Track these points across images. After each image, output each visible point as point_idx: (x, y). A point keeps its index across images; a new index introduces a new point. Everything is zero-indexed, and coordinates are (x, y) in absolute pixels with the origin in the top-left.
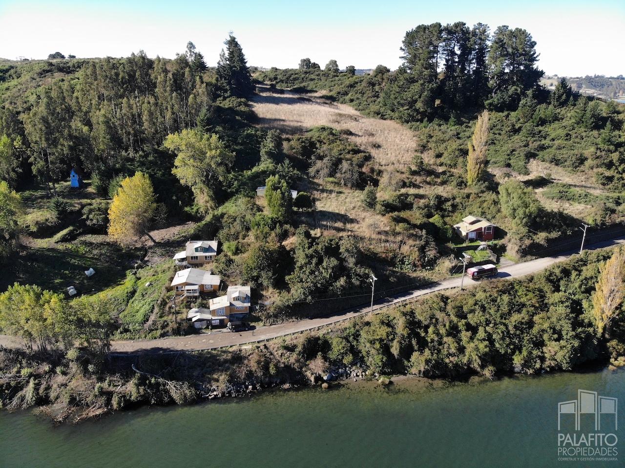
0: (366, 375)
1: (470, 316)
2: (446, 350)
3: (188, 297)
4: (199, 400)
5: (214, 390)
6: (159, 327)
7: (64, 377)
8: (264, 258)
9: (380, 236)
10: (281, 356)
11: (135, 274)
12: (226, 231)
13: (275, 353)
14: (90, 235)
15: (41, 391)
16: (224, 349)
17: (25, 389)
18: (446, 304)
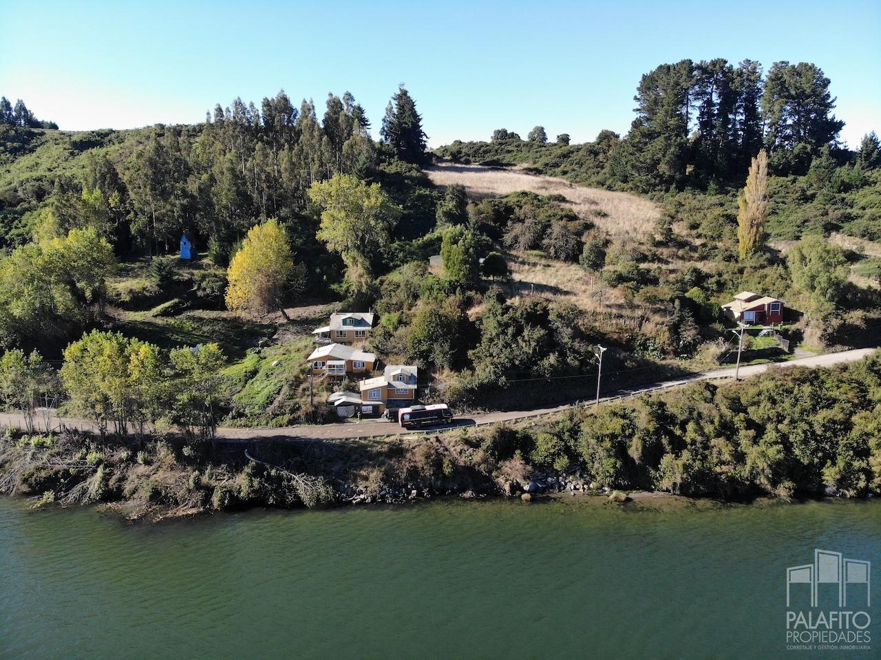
0: (589, 488)
1: (751, 410)
2: (715, 456)
3: (330, 377)
4: (338, 504)
5: (361, 492)
6: (287, 411)
7: (147, 467)
8: (437, 324)
9: (609, 310)
10: (461, 453)
11: (259, 352)
12: (385, 300)
13: (452, 449)
14: (201, 311)
15: (111, 483)
16: (378, 439)
17: (89, 480)
18: (713, 394)
